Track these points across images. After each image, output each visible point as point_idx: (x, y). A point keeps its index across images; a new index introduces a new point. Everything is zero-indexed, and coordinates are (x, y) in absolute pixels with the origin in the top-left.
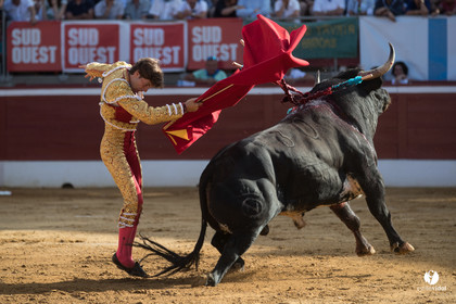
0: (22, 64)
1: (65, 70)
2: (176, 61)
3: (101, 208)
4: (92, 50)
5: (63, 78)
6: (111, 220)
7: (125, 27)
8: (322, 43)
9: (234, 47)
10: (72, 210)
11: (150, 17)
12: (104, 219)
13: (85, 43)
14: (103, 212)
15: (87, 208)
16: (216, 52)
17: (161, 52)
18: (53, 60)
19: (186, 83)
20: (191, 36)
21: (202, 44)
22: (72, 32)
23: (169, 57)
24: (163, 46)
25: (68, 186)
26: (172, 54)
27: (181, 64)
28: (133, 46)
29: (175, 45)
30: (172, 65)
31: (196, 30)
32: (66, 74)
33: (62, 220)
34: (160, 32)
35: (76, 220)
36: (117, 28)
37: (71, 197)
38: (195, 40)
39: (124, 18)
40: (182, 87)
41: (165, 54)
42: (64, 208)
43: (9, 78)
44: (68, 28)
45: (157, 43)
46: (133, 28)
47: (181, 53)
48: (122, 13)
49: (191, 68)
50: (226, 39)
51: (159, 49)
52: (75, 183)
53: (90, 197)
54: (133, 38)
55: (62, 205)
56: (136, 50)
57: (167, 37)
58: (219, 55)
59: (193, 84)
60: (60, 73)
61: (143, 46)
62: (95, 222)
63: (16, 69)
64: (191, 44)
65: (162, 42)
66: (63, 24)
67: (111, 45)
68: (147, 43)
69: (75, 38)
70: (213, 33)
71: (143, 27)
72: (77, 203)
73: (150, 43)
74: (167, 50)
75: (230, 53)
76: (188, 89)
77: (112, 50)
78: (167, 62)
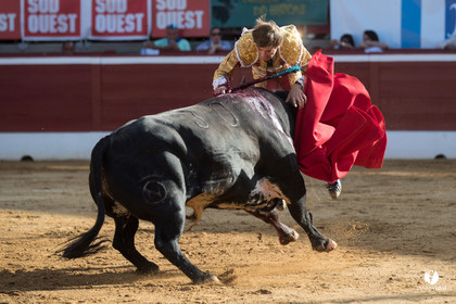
1: (24, 38)
2: (139, 29)
3: (60, 182)
4: (53, 17)
5: (22, 46)
6: (70, 195)
8: (291, 10)
9: (200, 14)
10: (30, 183)
12: (63, 193)
13: (45, 10)
14: (62, 185)
15: (45, 182)
16: (181, 20)
17: (124, 19)
18: (12, 28)
19: (150, 51)
20: (154, 2)
21: (166, 10)
23: (132, 24)
24: (126, 13)
25: (27, 159)
26: (135, 21)
27: (144, 32)
28: (95, 14)
29: (139, 11)
30: (135, 33)
32: (26, 42)
33: (19, 194)
35: (34, 194)
37: (29, 170)
38: (159, 7)
40: (146, 55)
41: (128, 21)
42: (23, 182)
45: (119, 10)
47: (145, 20)
49: (155, 35)
50: (191, 6)
51: (122, 16)
52: (35, 156)
53: (50, 170)
54: (94, 4)
55: (20, 179)
56: (98, 18)
57: (129, 4)
58: (184, 23)
59: (157, 52)
60: (20, 41)
61: (106, 13)
62: (53, 197)
64: (155, 11)
65: (125, 9)
67: (72, 12)
68: (109, 10)
69: (35, 5)
72: (35, 176)
73: (113, 10)
74: (130, 17)
75: (195, 20)
76: (151, 58)
77: (73, 17)
78: (130, 29)
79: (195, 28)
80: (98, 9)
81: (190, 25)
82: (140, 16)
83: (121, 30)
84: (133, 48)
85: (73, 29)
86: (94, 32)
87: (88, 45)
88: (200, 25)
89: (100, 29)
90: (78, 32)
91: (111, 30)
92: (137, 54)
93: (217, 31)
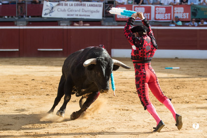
0: (120, 18)
2: (169, 18)
7: (153, 7)
9: (188, 14)
11: (161, 4)
19: (172, 25)
20: (174, 10)
21: (177, 13)
22: (136, 8)
26: (168, 16)
27: (171, 19)
28: (155, 13)
29: (169, 13)
30: (168, 19)
31: (175, 8)
34: (164, 9)
36: (150, 7)
39: (152, 4)
41: (166, 16)
43: (116, 23)
44: (135, 7)
45: (163, 12)
46: (156, 7)
47: (171, 16)
48: (151, 3)
50: (185, 12)
51: (164, 14)
54: (155, 11)
56: (156, 15)
57: (166, 10)
58: (183, 16)
59: (174, 25)
61: (159, 13)
63: (118, 20)
64: (174, 13)
65: (165, 12)
66: (133, 6)
67: (148, 13)
69: (137, 10)
70: (181, 9)
71: (159, 7)
73: (161, 12)
74: (166, 14)
75: (186, 16)
76: (173, 27)
77: (149, 14)
78: (166, 18)
79: (186, 18)
80: (156, 12)
81: (185, 17)
82: (169, 14)
83: (163, 18)
84: (167, 24)
85: (149, 18)
86: (155, 19)
87: (153, 23)
88: (188, 17)
89: (157, 18)
90: (150, 19)
91: (160, 18)
92: (168, 26)
93: (194, 20)
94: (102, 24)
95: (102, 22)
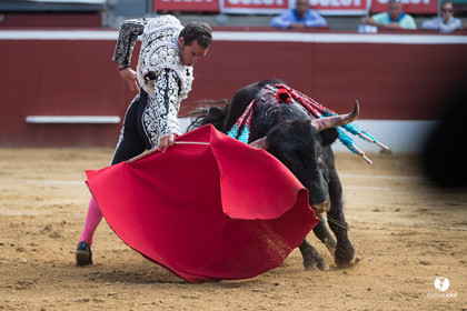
94: (104, 22)
95: (104, 16)
